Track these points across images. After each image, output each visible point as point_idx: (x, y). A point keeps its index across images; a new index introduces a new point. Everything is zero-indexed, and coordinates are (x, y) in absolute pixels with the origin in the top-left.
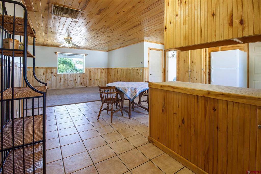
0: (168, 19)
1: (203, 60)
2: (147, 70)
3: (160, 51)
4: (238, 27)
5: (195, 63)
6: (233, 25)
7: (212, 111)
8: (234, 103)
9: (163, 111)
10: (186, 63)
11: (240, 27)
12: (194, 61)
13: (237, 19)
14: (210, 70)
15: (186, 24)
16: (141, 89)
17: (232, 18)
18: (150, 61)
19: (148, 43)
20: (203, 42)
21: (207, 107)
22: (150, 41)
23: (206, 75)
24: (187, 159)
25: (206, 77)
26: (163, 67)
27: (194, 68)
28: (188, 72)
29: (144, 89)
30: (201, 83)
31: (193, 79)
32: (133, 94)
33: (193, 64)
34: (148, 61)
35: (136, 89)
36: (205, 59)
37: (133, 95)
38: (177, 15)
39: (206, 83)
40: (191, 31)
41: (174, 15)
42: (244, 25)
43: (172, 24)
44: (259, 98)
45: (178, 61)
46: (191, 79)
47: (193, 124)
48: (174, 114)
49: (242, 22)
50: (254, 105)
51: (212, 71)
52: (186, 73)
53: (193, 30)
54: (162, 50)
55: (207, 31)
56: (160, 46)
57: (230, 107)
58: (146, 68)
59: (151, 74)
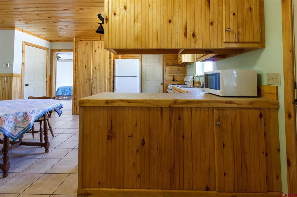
0: (110, 8)
1: (108, 67)
2: (19, 79)
3: (44, 49)
4: (191, 39)
5: (99, 70)
6: (187, 37)
7: (177, 121)
8: (197, 108)
9: (109, 138)
10: (86, 69)
11: (193, 40)
12: (97, 68)
13: (191, 32)
14: (114, 77)
15: (138, 22)
16: (39, 111)
17: (187, 30)
18: (25, 64)
19: (23, 34)
20: (159, 48)
21: (172, 118)
22: (27, 32)
23: (110, 83)
24: (149, 189)
25: (110, 85)
26: (49, 73)
27: (98, 75)
28: (89, 80)
29: (43, 110)
30: (106, 92)
31: (96, 88)
32: (21, 124)
33: (95, 71)
34: (23, 63)
35: (28, 114)
36: (110, 66)
37: (19, 127)
38: (125, 8)
39: (110, 92)
40: (145, 32)
41: (121, 6)
42: (196, 38)
43: (117, 17)
44: (216, 101)
45: (75, 66)
46: (93, 88)
47: (157, 141)
48: (129, 137)
49: (194, 35)
50: (212, 107)
51: (116, 79)
52: (87, 82)
53: (147, 32)
54: (47, 49)
55: (163, 37)
56: (43, 43)
57: (194, 112)
58: (17, 76)
59: (26, 85)
